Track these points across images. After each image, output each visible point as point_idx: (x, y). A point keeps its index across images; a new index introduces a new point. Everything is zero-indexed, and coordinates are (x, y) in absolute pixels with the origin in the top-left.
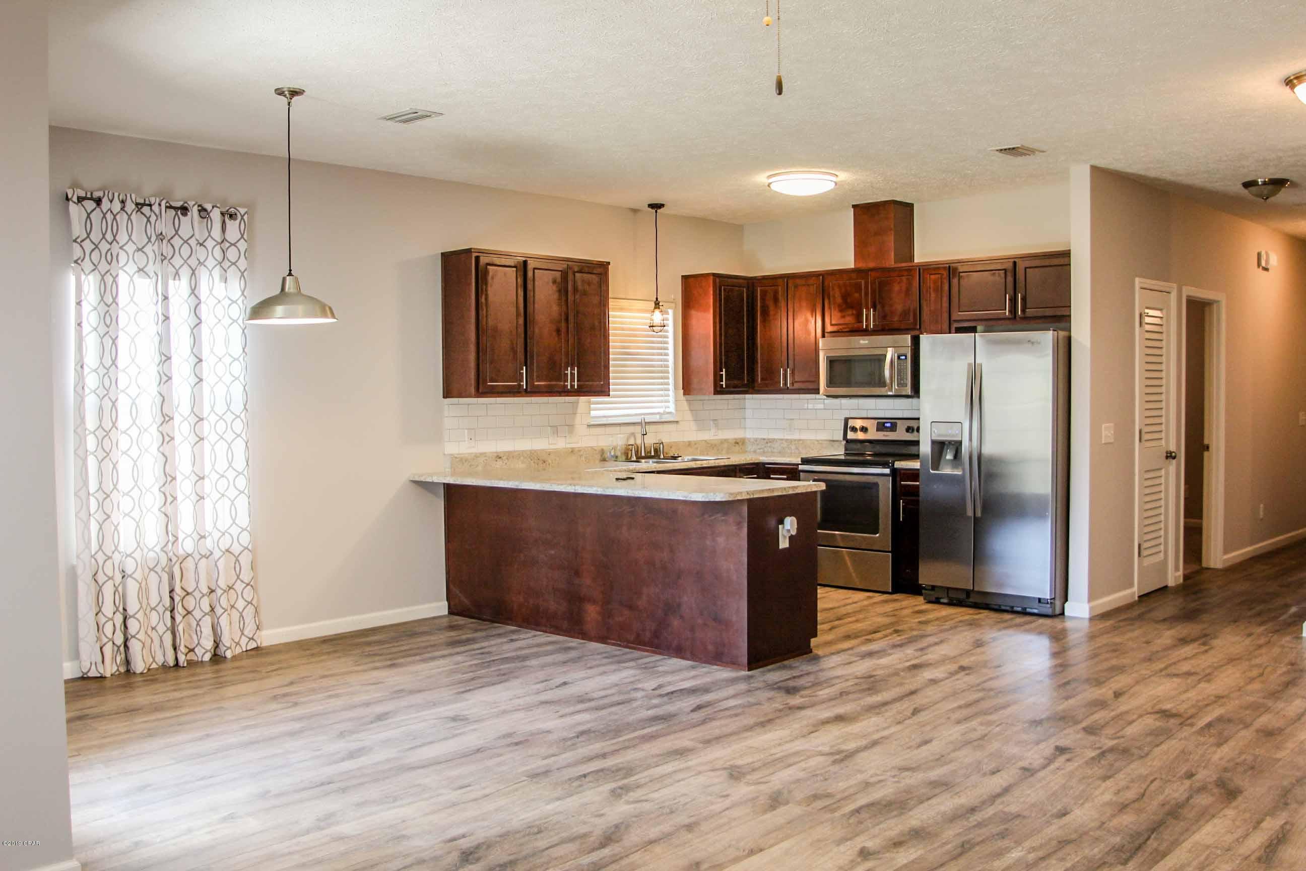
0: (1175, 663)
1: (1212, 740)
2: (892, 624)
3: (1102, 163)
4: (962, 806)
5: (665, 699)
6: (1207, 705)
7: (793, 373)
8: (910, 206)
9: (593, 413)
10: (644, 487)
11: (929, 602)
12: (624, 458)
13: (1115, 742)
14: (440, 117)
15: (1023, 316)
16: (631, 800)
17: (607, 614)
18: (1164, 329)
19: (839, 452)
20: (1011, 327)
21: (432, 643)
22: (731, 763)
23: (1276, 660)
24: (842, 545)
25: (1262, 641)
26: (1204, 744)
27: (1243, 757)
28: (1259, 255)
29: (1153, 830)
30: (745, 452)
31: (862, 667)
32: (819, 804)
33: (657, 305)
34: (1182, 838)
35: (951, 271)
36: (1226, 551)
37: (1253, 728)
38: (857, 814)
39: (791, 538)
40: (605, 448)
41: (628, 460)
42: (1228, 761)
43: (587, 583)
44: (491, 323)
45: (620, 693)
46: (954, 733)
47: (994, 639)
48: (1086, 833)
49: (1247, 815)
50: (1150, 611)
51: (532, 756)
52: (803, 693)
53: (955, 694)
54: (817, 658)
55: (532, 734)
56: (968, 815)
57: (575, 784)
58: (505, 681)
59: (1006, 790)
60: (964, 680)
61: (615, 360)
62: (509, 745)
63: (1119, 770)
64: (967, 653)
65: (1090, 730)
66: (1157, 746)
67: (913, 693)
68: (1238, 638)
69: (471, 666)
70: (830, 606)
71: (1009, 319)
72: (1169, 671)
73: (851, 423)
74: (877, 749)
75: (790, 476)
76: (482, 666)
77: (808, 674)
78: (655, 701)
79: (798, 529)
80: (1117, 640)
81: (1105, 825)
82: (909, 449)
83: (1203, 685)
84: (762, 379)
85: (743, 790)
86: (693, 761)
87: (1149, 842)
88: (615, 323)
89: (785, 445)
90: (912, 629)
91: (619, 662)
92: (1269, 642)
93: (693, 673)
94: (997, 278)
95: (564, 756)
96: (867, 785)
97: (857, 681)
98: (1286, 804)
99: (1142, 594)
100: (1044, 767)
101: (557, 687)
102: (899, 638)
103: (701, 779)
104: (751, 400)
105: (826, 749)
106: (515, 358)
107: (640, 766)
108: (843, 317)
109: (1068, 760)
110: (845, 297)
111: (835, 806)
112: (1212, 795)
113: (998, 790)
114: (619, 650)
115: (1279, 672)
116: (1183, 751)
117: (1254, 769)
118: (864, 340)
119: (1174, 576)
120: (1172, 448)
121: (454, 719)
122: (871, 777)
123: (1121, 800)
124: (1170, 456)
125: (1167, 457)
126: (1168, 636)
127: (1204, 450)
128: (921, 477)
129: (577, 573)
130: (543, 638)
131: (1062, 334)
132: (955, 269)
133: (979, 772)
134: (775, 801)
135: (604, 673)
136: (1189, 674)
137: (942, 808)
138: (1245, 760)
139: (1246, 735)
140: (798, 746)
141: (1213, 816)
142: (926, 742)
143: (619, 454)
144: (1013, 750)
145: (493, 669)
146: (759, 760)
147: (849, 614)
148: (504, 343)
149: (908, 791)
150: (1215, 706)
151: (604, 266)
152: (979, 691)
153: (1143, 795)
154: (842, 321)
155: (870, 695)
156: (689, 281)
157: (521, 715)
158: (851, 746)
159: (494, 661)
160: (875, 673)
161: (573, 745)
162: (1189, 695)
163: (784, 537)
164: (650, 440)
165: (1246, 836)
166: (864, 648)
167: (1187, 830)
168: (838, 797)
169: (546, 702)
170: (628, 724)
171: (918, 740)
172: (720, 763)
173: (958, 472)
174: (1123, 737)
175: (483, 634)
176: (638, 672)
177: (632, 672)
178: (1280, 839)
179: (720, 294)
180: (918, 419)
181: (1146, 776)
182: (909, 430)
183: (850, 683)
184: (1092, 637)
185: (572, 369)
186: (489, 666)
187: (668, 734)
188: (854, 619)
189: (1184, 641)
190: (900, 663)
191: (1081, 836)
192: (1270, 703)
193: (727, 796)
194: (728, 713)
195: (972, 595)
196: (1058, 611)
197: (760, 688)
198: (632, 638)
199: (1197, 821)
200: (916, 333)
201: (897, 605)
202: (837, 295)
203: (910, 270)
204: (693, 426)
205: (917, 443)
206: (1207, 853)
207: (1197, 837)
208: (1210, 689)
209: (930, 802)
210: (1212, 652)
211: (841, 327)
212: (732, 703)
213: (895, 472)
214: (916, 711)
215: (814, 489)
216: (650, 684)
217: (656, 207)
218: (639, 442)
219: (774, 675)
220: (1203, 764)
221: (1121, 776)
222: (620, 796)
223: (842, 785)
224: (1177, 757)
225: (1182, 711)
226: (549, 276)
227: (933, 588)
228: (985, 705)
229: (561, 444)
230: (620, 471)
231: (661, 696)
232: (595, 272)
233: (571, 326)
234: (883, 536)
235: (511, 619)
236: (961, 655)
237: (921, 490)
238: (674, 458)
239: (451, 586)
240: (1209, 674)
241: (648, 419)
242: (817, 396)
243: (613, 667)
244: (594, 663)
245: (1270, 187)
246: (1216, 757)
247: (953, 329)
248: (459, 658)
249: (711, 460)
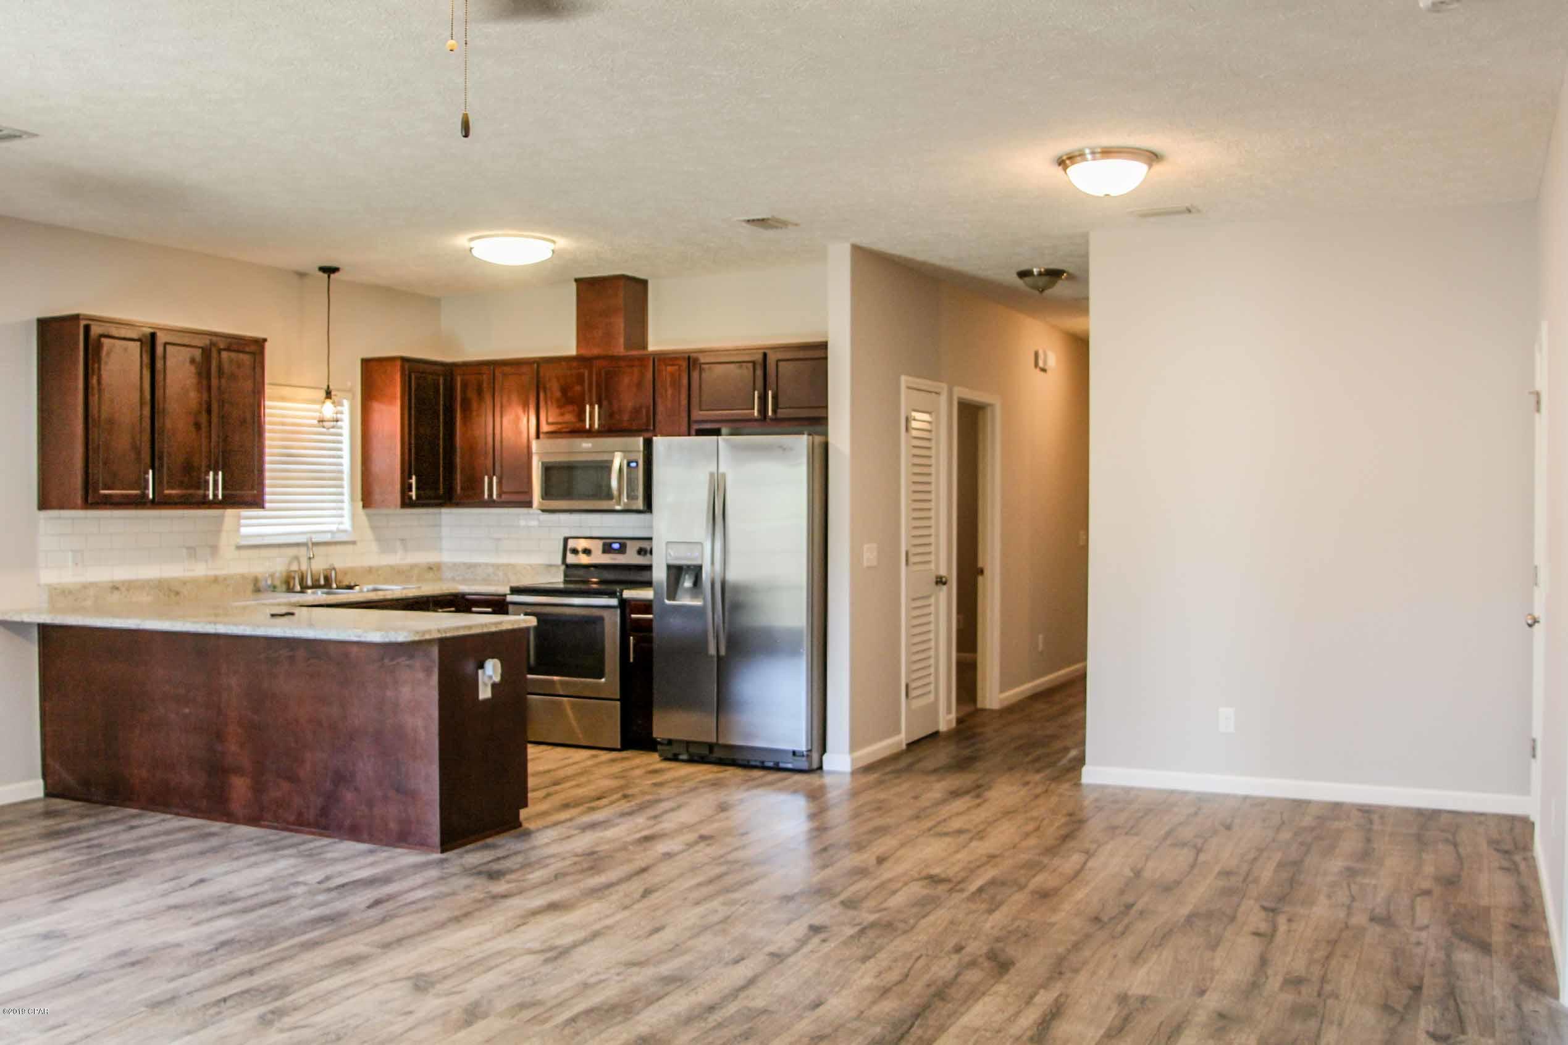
0: (945, 820)
1: (984, 906)
2: (621, 788)
3: (865, 242)
4: (700, 1004)
5: (334, 894)
6: (979, 867)
7: (500, 483)
8: (644, 283)
9: (244, 530)
10: (311, 625)
11: (666, 759)
12: (284, 587)
13: (877, 916)
14: (34, 140)
15: (774, 417)
16: (286, 1026)
17: (258, 789)
18: (933, 435)
19: (557, 579)
20: (759, 430)
21: (20, 836)
22: (414, 971)
23: (1054, 812)
24: (561, 693)
25: (1039, 790)
26: (974, 912)
27: (1017, 924)
28: (1036, 355)
29: (917, 1016)
30: (441, 579)
31: (584, 842)
32: (527, 1014)
33: (328, 394)
34: (949, 1022)
35: (690, 362)
36: (1003, 688)
37: (1027, 891)
38: (573, 1024)
39: (494, 686)
40: (260, 576)
41: (290, 590)
42: (1001, 929)
43: (234, 748)
44: (104, 415)
45: (274, 889)
46: (691, 916)
47: (742, 801)
48: (842, 1025)
49: (1020, 989)
50: (919, 760)
51: (154, 978)
52: (508, 877)
53: (694, 869)
54: (528, 834)
55: (156, 950)
56: (706, 1015)
57: (212, 1011)
58: (121, 881)
59: (751, 982)
60: (703, 852)
61: (272, 463)
62: (122, 967)
63: (881, 948)
64: (709, 819)
65: (850, 904)
66: (924, 917)
67: (644, 870)
68: (1015, 788)
69: (73, 864)
70: (546, 767)
71: (756, 420)
72: (939, 829)
73: (571, 544)
74: (597, 942)
75: (496, 609)
76: (88, 863)
77: (516, 853)
78: (321, 898)
79: (502, 675)
80: (882, 796)
81: (864, 1014)
82: (640, 575)
83: (974, 844)
84: (462, 488)
85: (432, 1004)
86: (368, 971)
87: (913, 1029)
88: (272, 415)
89: (491, 570)
90: (644, 793)
91: (276, 849)
92: (1046, 791)
93: (371, 859)
94: (745, 371)
95: (197, 976)
96: (586, 986)
97: (576, 859)
98: (1061, 973)
99: (910, 741)
100: (796, 950)
101: (191, 886)
102: (628, 805)
103: (378, 994)
104: (448, 515)
105: (536, 945)
106: (139, 459)
107: (297, 983)
108: (562, 414)
109: (824, 941)
110: (564, 391)
111: (547, 1015)
112: (982, 970)
113: (741, 983)
114: (277, 834)
115: (1057, 824)
116: (952, 922)
117: (1026, 936)
118: (587, 443)
119: (946, 721)
120: (943, 572)
121: (47, 936)
122: (592, 976)
123: (882, 984)
124: (940, 581)
125: (937, 583)
126: (938, 788)
127: (978, 574)
128: (655, 607)
129: (220, 736)
130: (174, 822)
131: (818, 439)
132: (696, 360)
133: (719, 962)
134: (472, 1014)
135: (255, 864)
136: (960, 832)
137: (676, 1009)
138: (1019, 927)
139: (1019, 898)
140: (502, 943)
141: (984, 994)
142: (657, 930)
143: (277, 583)
144: (758, 933)
145: (103, 867)
146: (453, 965)
147: (569, 777)
148: (122, 442)
149: (635, 990)
150: (988, 867)
151: (259, 344)
152: (721, 864)
153: (907, 976)
154: (560, 419)
155: (592, 875)
156: (370, 367)
157: (142, 925)
158: (567, 940)
159: (105, 855)
160: (597, 849)
161: (211, 960)
162: (959, 856)
163: (485, 684)
164: (319, 565)
165: (1017, 1014)
166: (587, 819)
167: (955, 1012)
168: (549, 1005)
169: (176, 907)
170: (285, 929)
171: (649, 928)
172: (402, 973)
173: (698, 603)
174: (885, 909)
175: (92, 820)
176: (300, 860)
177: (292, 861)
178: (1055, 1013)
179: (410, 382)
180: (650, 539)
181: (911, 954)
182: (641, 552)
183: (568, 862)
184: (855, 793)
185: (216, 474)
186: (99, 863)
187: (335, 939)
188: (574, 783)
189: (955, 794)
190: (628, 835)
191: (836, 1030)
192: (1046, 860)
193: (411, 1012)
194: (414, 907)
195: (716, 749)
196: (815, 765)
197: (455, 874)
198: (292, 818)
199: (965, 1002)
200: (647, 435)
201: (626, 764)
202: (555, 387)
203: (642, 360)
204: (374, 547)
205: (649, 568)
206: (975, 1037)
207: (965, 1020)
208: (981, 848)
209: (661, 1002)
210: (986, 805)
211: (559, 426)
212: (420, 894)
213: (624, 604)
214: (647, 893)
215: (523, 625)
216: (314, 876)
217: (329, 271)
218: (304, 567)
219: (474, 857)
220: (973, 936)
221: (882, 955)
222: (270, 1023)
223: (554, 989)
224: (946, 928)
225: (951, 875)
226: (185, 354)
227: (670, 742)
228: (729, 880)
229: (200, 570)
230: (279, 605)
231: (329, 890)
232: (247, 349)
233: (215, 420)
234: (609, 681)
235: (130, 800)
236: (701, 822)
237: (655, 625)
238: (350, 587)
239: (49, 761)
240: (984, 830)
241: (316, 538)
242: (530, 511)
243: (266, 856)
244: (242, 852)
245: (1045, 279)
246: (988, 925)
247: (693, 432)
248: (58, 854)
249: (395, 590)
